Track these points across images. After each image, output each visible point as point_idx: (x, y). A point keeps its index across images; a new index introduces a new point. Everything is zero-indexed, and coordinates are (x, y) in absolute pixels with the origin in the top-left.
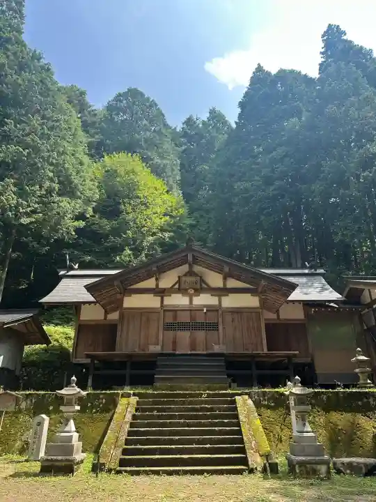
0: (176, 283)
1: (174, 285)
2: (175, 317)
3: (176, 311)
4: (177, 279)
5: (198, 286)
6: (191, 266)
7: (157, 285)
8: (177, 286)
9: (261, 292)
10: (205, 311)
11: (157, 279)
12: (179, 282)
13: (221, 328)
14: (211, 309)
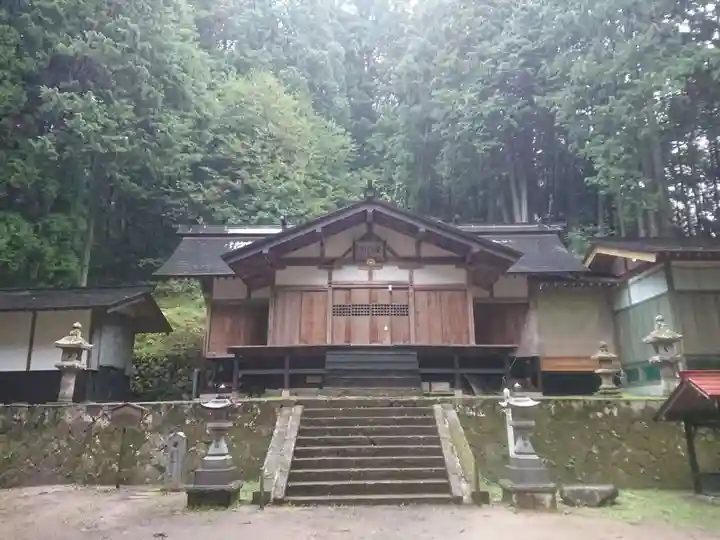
0: (350, 250)
1: (347, 253)
2: (349, 298)
3: (349, 289)
4: (351, 245)
5: (381, 254)
6: (370, 226)
7: (322, 253)
8: (350, 254)
9: (470, 264)
10: (390, 289)
11: (322, 245)
12: (353, 248)
13: (412, 311)
14: (398, 287)
